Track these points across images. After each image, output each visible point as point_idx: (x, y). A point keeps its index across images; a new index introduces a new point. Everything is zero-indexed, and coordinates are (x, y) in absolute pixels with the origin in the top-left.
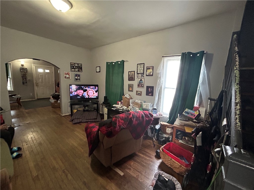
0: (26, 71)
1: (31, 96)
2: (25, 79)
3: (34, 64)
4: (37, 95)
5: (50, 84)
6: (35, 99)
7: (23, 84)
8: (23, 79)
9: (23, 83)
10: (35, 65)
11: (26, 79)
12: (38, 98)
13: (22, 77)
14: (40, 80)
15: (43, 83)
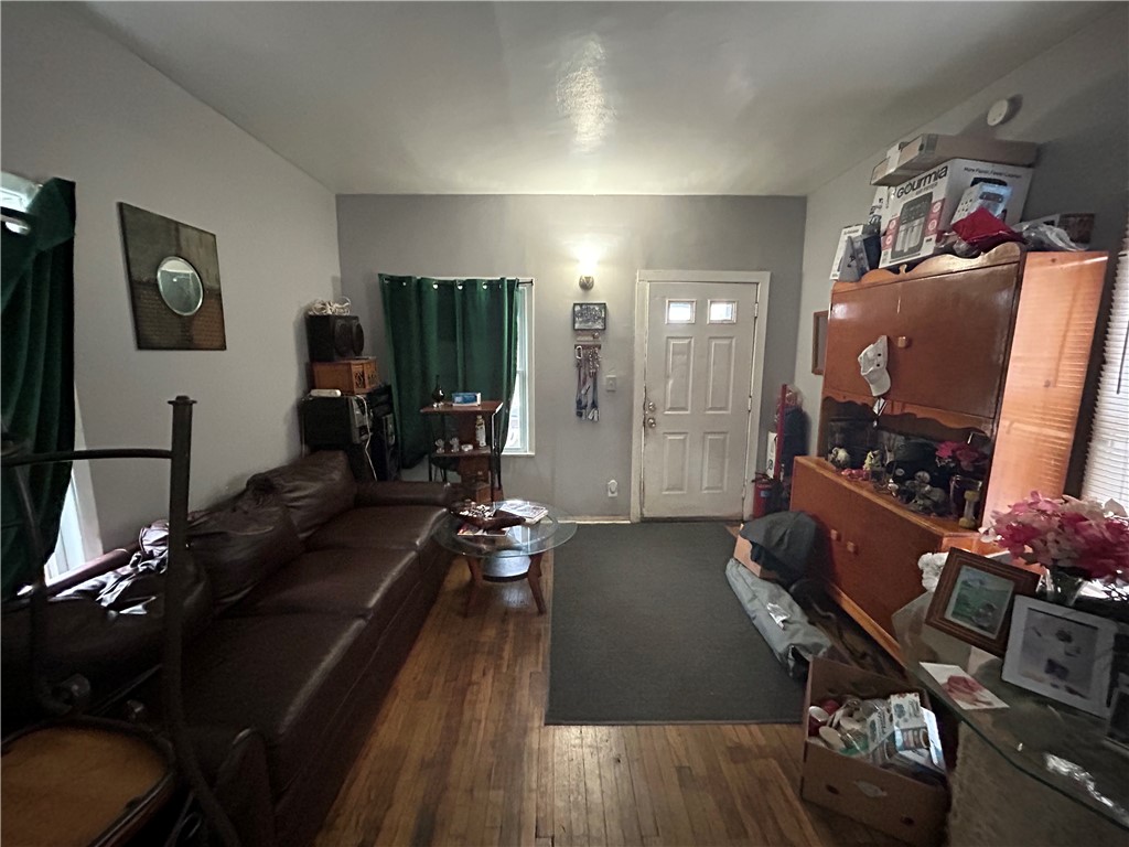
0: (599, 326)
1: (610, 495)
2: (589, 383)
3: (648, 266)
4: (642, 490)
5: (729, 412)
6: (628, 515)
7: (580, 414)
8: (582, 383)
9: (581, 408)
10: (651, 274)
11: (594, 376)
12: (647, 514)
13: (579, 365)
14: (671, 382)
15: (685, 409)
